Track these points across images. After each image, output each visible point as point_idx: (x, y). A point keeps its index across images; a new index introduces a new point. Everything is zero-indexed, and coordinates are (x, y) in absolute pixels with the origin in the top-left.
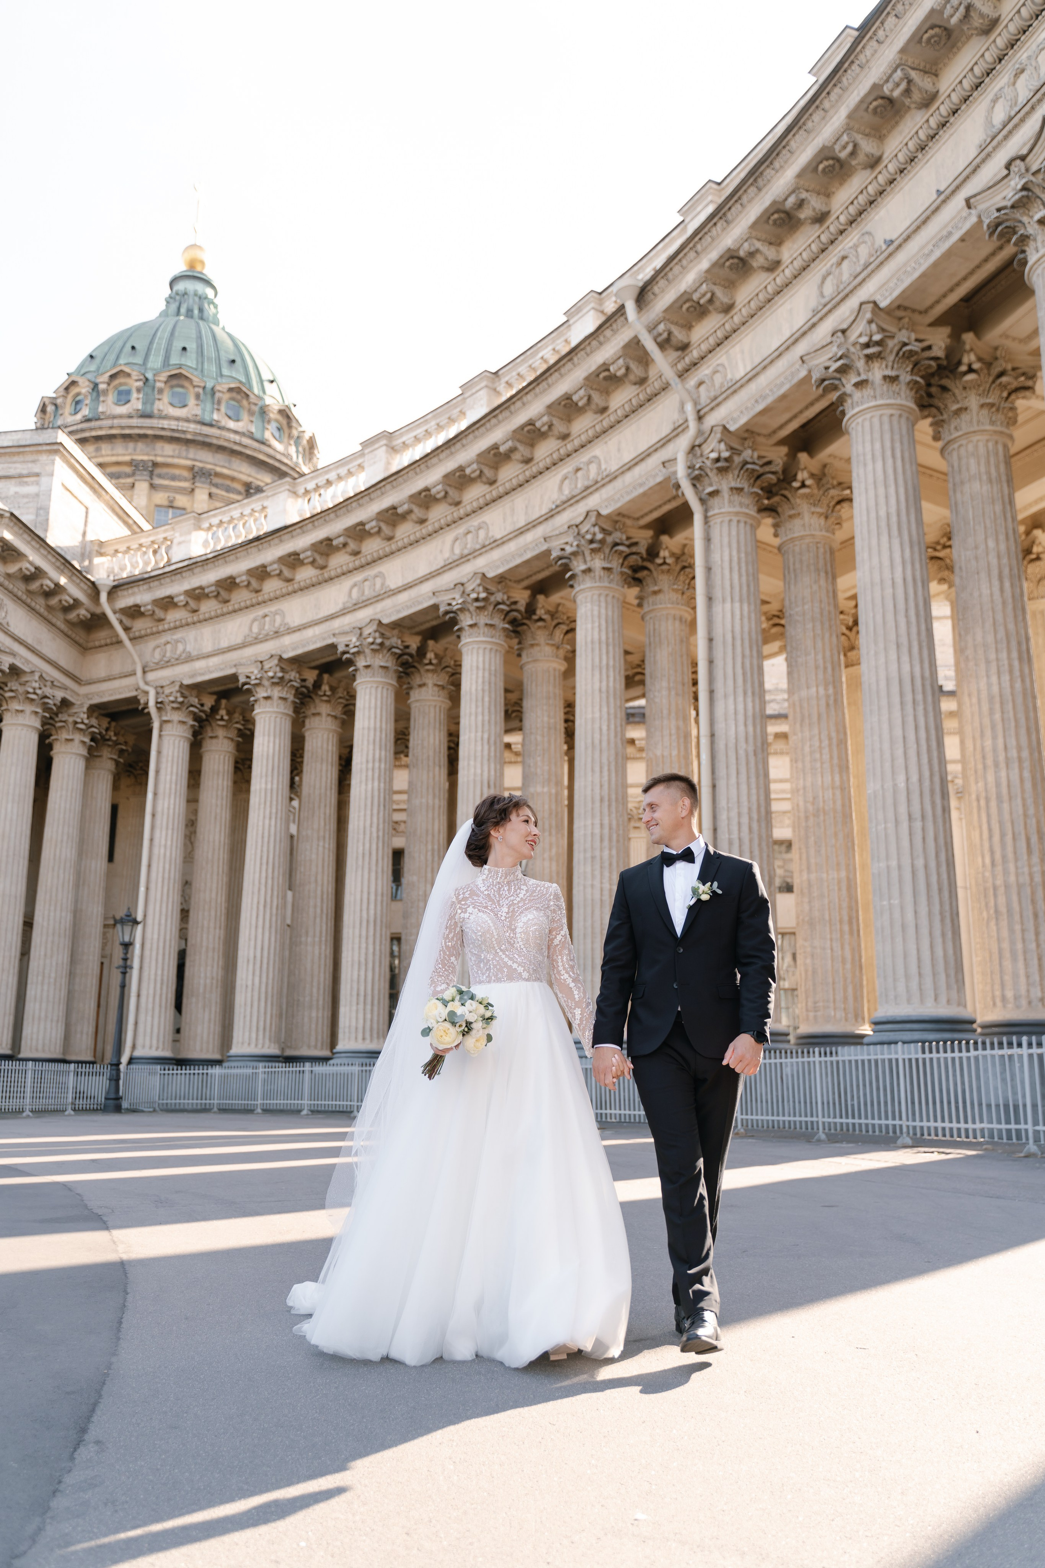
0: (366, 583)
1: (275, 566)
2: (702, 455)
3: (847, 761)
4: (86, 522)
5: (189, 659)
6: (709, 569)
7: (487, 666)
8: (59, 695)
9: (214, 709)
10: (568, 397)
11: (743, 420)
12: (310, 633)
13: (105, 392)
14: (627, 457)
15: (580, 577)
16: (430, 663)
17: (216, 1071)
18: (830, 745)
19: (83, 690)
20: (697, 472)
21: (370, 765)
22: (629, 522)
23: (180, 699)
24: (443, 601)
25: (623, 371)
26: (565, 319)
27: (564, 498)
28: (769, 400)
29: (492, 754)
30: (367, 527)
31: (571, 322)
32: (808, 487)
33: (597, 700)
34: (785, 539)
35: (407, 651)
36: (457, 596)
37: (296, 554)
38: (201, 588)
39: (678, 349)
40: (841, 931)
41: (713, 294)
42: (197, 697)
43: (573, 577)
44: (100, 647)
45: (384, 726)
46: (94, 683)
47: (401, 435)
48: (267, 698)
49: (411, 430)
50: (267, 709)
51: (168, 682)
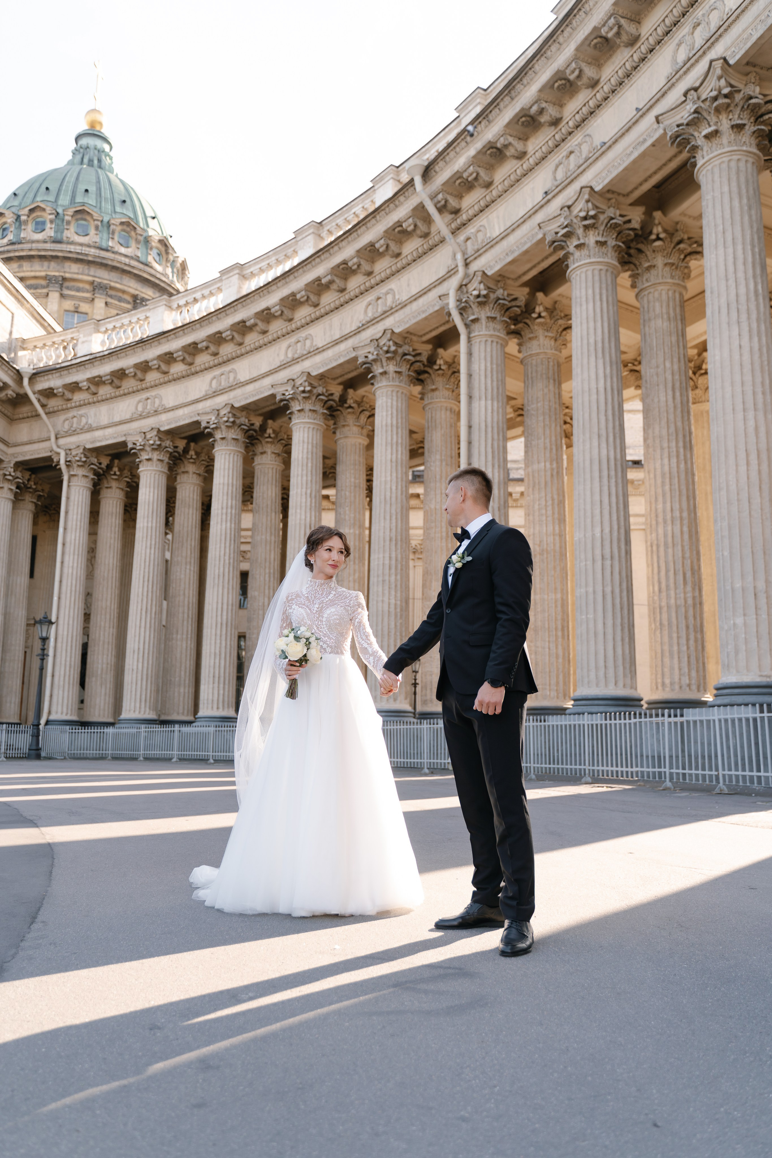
0: (223, 377)
1: (155, 362)
2: (467, 292)
3: (565, 515)
4: (12, 324)
5: (91, 429)
6: (470, 376)
7: (310, 441)
9: (109, 467)
10: (372, 245)
11: (497, 268)
12: (180, 412)
13: (26, 222)
14: (414, 290)
15: (379, 378)
16: (269, 437)
17: (110, 730)
18: (553, 504)
19: (11, 451)
20: (463, 305)
21: (224, 511)
22: (415, 338)
23: (84, 459)
24: (279, 391)
25: (412, 227)
26: (371, 185)
27: (368, 319)
28: (516, 254)
29: (313, 505)
30: (224, 335)
31: (376, 187)
32: (543, 317)
33: (389, 467)
34: (526, 355)
35: (253, 427)
36: (289, 389)
37: (170, 354)
38: (99, 377)
39: (452, 213)
40: (556, 635)
41: (478, 174)
43: (373, 377)
44: (24, 418)
45: (235, 482)
46: (19, 445)
47: (250, 266)
48: (149, 460)
49: (257, 263)
50: (149, 468)
51: (74, 446)
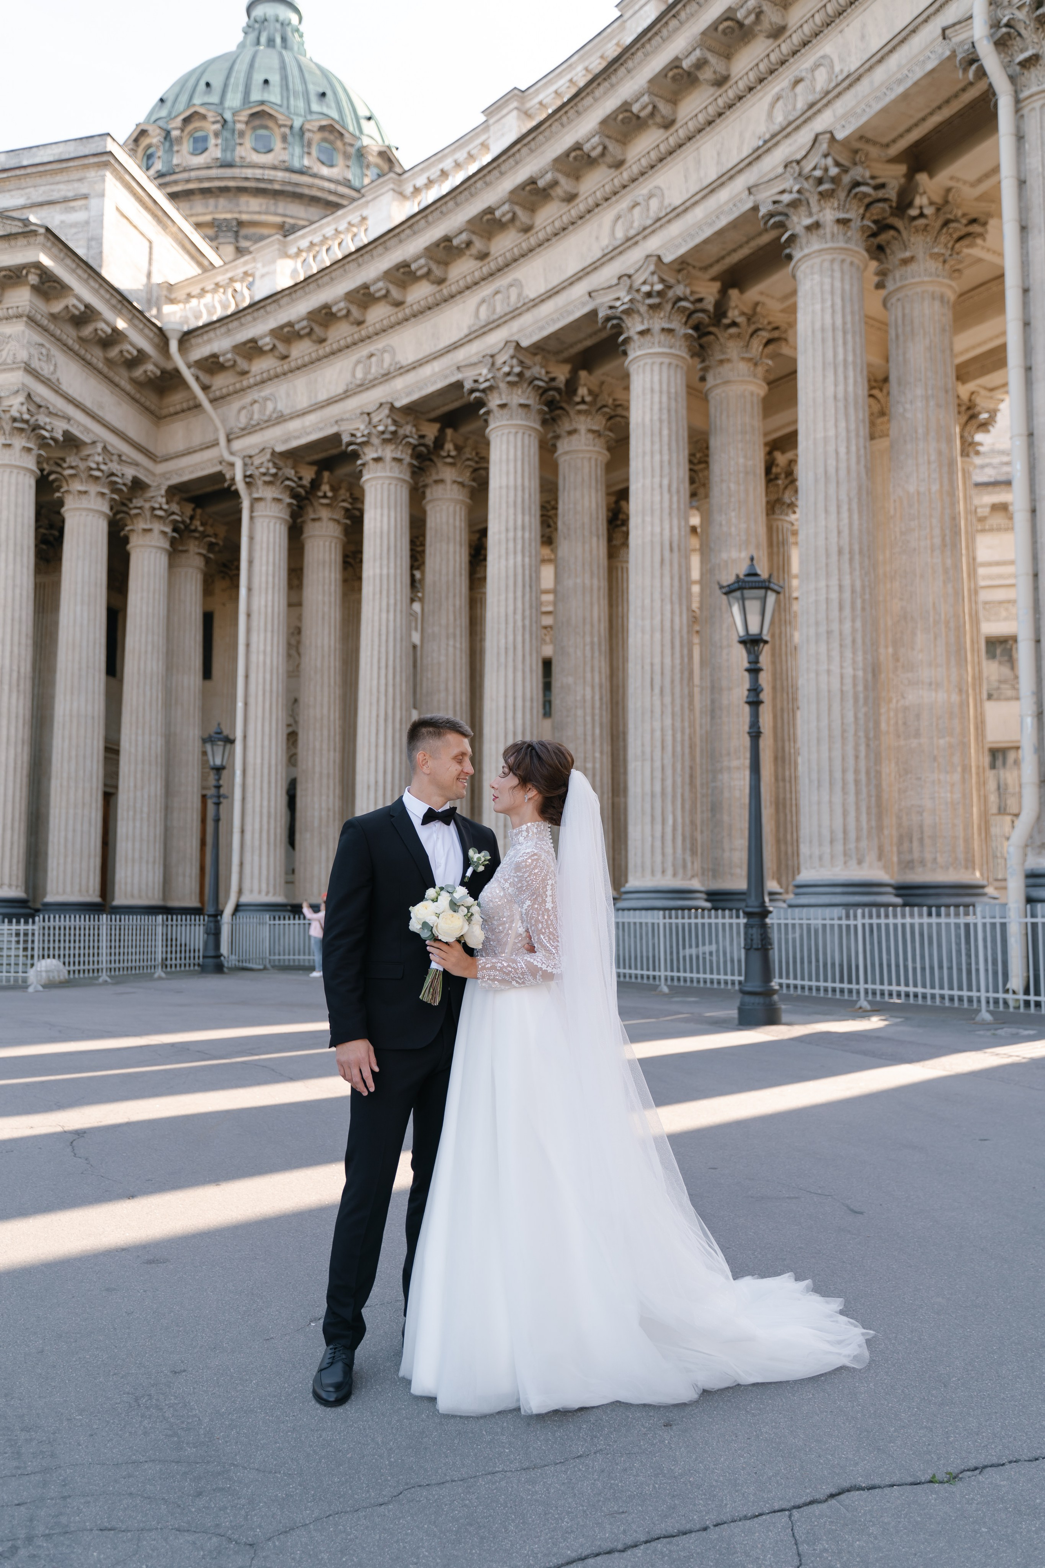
0: (498, 296)
4: (150, 258)
5: (281, 419)
7: (665, 387)
8: (129, 472)
9: (315, 484)
12: (427, 371)
13: (179, 141)
15: (801, 240)
16: (583, 402)
19: (160, 468)
21: (511, 534)
23: (272, 471)
24: (602, 303)
35: (554, 384)
36: (621, 294)
37: (405, 265)
38: (290, 324)
42: (293, 468)
43: (790, 241)
44: (176, 413)
45: (527, 483)
46: (172, 458)
47: (537, 92)
48: (377, 460)
49: (550, 82)
50: (379, 474)
51: (257, 451)
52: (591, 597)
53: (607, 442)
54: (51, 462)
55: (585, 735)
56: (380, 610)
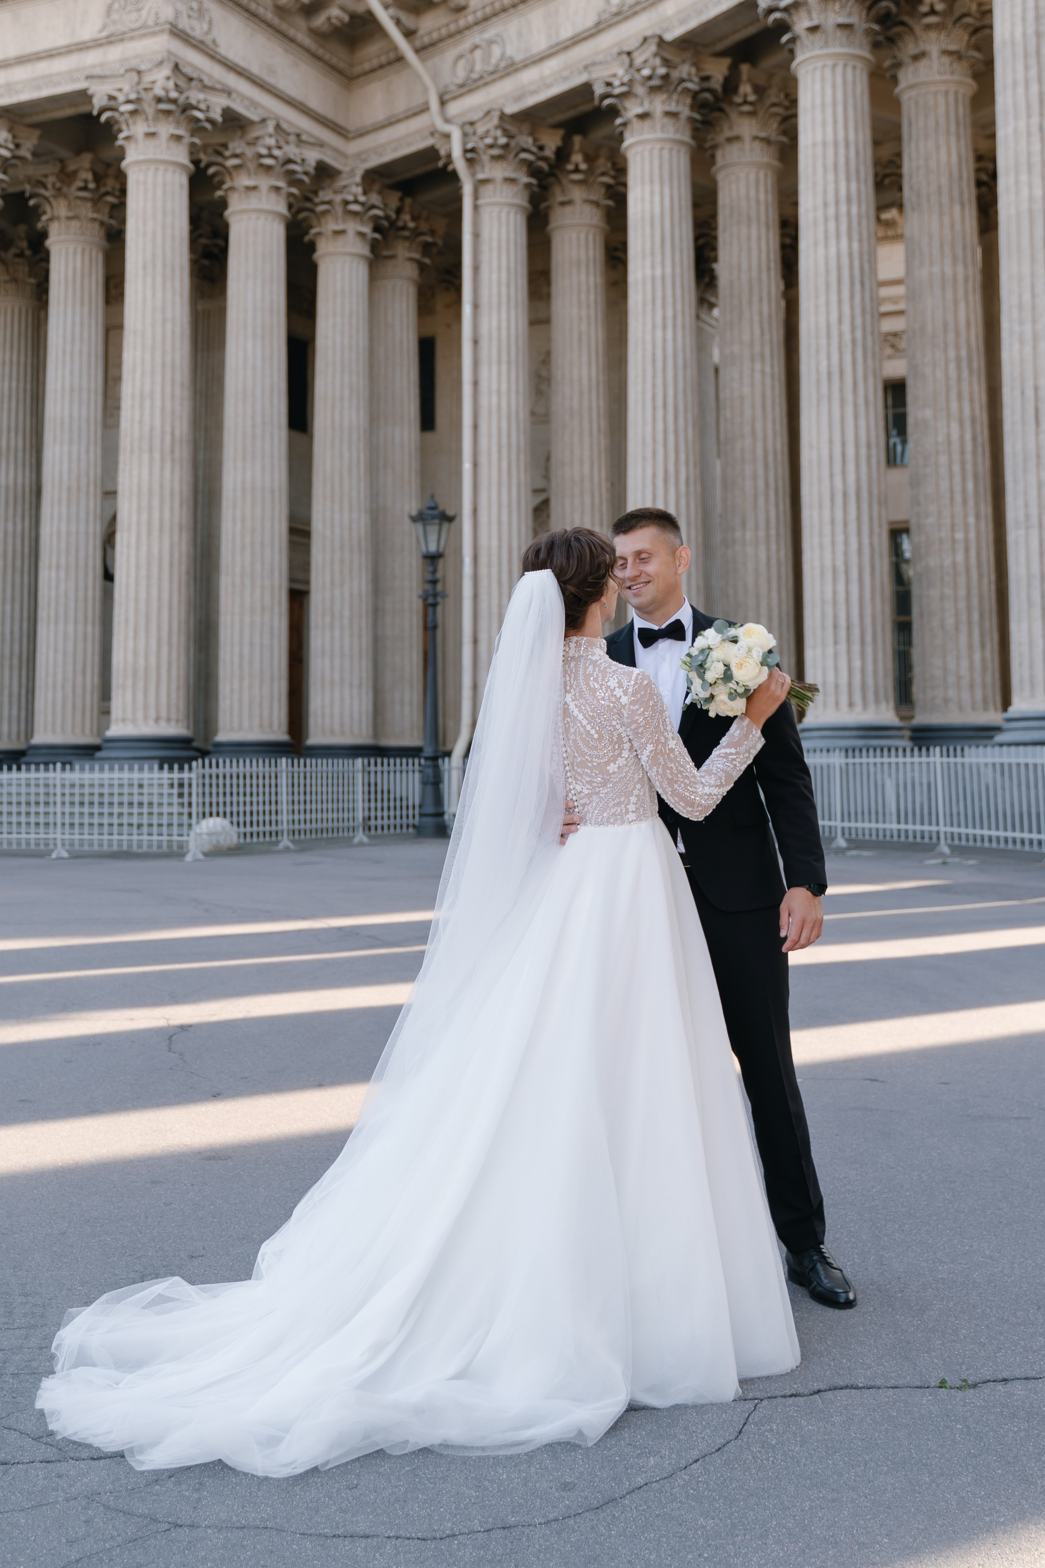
5: (512, 68)
8: (312, 156)
9: (563, 154)
19: (354, 147)
23: (503, 140)
42: (532, 134)
44: (373, 70)
48: (644, 116)
50: (646, 136)
51: (481, 114)
52: (955, 292)
53: (972, 66)
54: (210, 150)
55: (952, 491)
56: (654, 327)
